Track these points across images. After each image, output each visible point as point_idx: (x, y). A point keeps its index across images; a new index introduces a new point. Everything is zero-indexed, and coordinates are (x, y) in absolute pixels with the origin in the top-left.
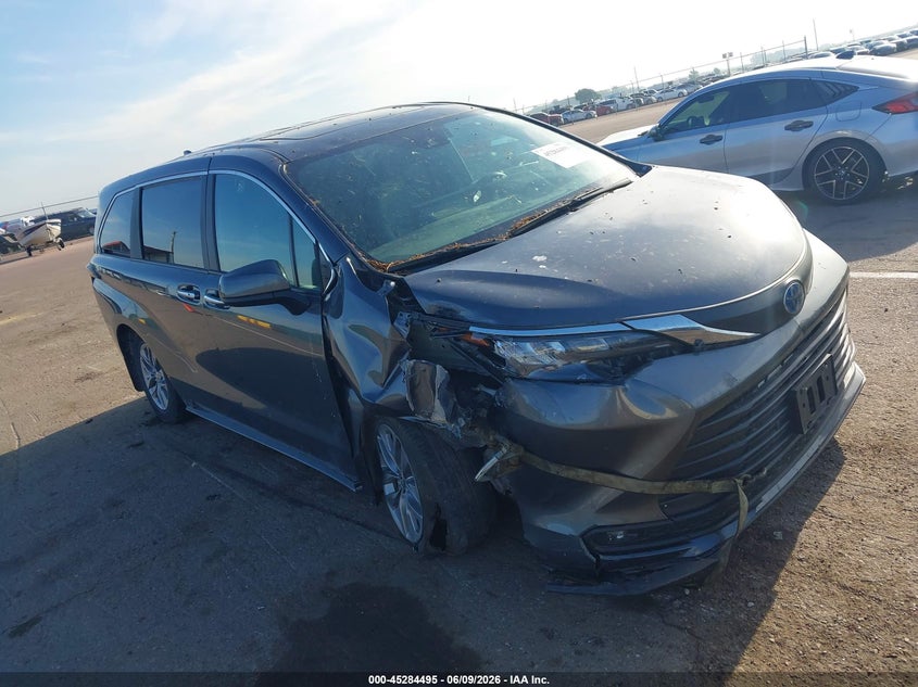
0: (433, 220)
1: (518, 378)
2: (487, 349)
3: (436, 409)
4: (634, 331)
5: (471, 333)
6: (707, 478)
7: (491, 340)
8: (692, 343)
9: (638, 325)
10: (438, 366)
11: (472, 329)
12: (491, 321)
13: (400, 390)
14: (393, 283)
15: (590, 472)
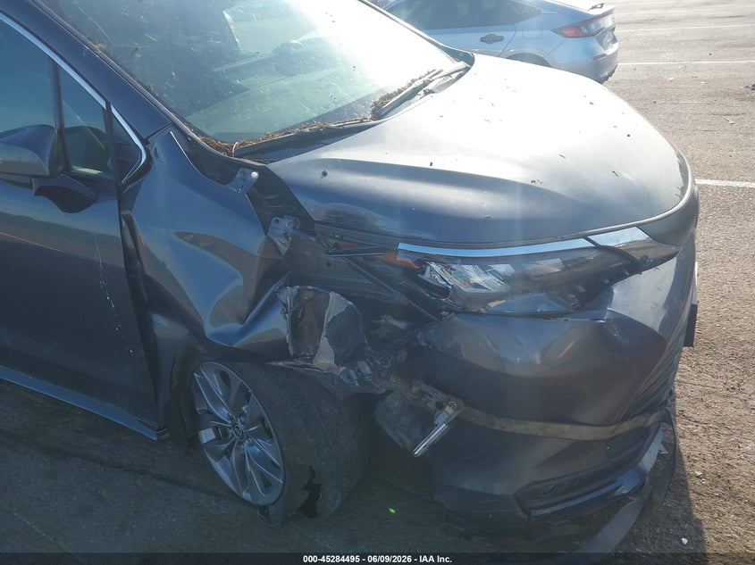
0: (241, 90)
1: (464, 312)
2: (415, 270)
3: (321, 348)
4: (598, 247)
5: (397, 251)
6: (641, 413)
7: (423, 261)
8: (638, 258)
9: (603, 240)
10: (332, 294)
11: (401, 246)
12: (425, 236)
13: (277, 324)
14: (255, 174)
15: (542, 424)
